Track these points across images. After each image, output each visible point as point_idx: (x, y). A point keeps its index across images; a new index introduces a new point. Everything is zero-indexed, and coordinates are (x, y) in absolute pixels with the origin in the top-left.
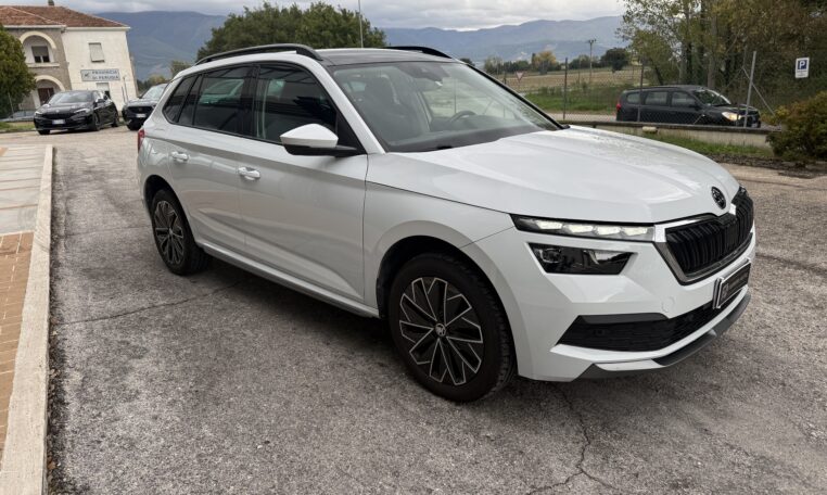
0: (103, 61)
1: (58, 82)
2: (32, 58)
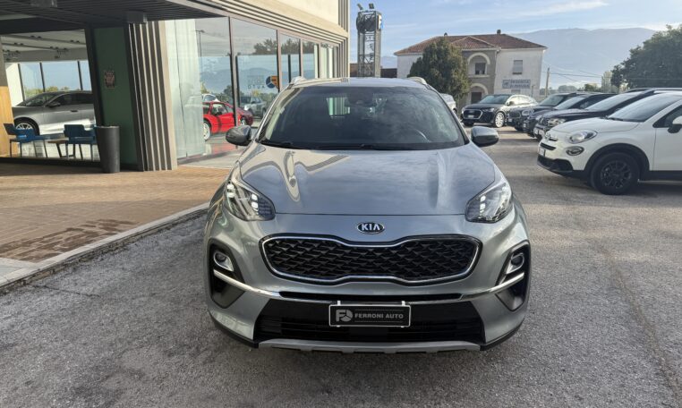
0: (521, 73)
1: (484, 88)
2: (474, 71)
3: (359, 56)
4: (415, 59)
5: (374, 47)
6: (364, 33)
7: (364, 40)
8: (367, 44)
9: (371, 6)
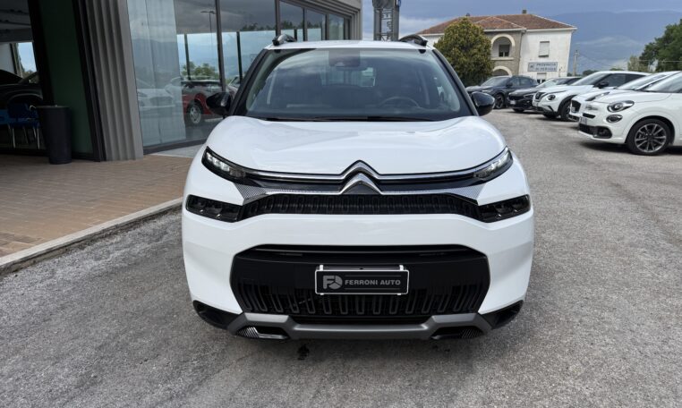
0: (547, 56)
1: (508, 71)
2: (497, 54)
3: (375, 35)
4: (435, 39)
5: (391, 26)
6: (381, 10)
7: (381, 17)
8: (384, 22)
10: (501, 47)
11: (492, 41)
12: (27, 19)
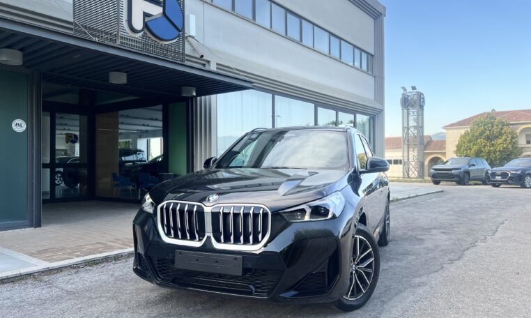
2: (525, 142)
3: (404, 128)
4: (463, 132)
5: (417, 121)
6: (408, 110)
7: (408, 114)
8: (411, 118)
9: (414, 88)
10: (527, 136)
11: (518, 131)
12: (160, 124)
